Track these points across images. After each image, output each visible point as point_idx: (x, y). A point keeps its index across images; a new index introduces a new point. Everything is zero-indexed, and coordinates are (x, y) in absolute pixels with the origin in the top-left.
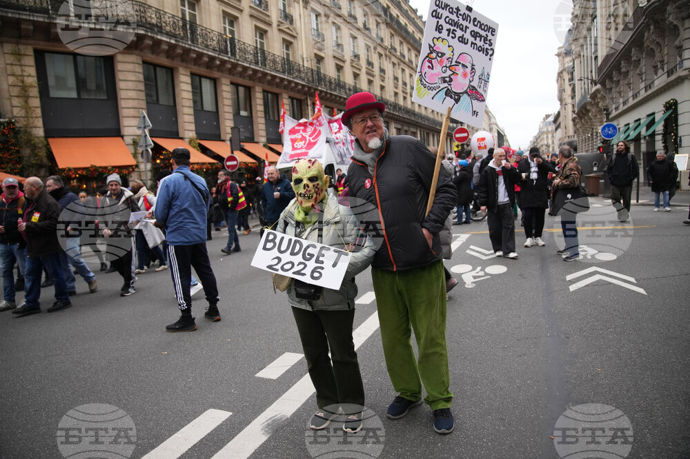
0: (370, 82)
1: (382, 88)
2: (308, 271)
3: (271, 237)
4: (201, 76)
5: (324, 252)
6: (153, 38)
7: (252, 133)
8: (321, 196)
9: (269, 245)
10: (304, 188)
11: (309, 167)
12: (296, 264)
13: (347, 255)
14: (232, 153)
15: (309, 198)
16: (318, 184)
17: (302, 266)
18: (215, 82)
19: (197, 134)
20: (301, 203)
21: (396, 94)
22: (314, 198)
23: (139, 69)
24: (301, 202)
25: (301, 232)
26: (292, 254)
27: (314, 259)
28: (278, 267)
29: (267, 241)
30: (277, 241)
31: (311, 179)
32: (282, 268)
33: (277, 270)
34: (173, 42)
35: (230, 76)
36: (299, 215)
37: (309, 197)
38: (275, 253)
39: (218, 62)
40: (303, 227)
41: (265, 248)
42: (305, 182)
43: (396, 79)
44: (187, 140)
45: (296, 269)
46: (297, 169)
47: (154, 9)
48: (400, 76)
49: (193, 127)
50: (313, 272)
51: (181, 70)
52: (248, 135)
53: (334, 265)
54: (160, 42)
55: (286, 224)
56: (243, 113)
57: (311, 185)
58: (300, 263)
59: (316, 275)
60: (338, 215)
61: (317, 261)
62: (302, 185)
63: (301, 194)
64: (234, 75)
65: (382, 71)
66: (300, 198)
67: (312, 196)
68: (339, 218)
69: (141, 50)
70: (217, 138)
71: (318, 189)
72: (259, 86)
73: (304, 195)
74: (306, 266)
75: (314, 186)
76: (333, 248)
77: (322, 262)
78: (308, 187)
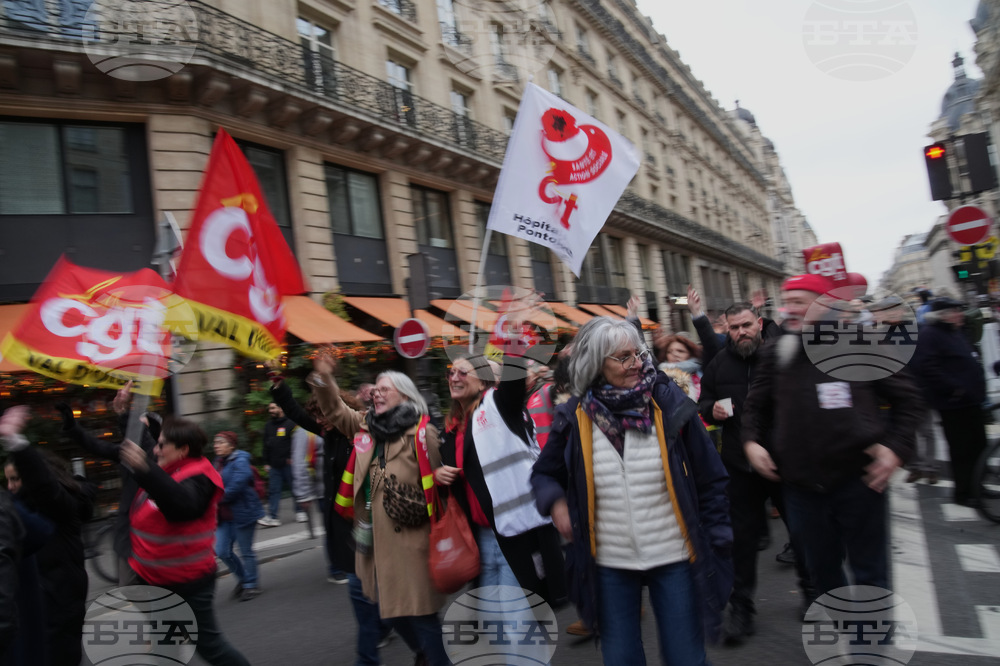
0: (654, 189)
1: (673, 199)
4: (347, 170)
6: (229, 75)
7: (456, 278)
14: (413, 316)
18: (376, 179)
19: (341, 283)
21: (694, 210)
23: (204, 145)
34: (277, 88)
35: (408, 169)
39: (379, 137)
43: (691, 185)
44: (318, 297)
47: (232, 20)
48: (695, 179)
49: (330, 269)
51: (302, 153)
52: (447, 284)
54: (249, 87)
56: (438, 242)
64: (414, 165)
65: (670, 171)
69: (207, 106)
70: (386, 291)
72: (464, 189)
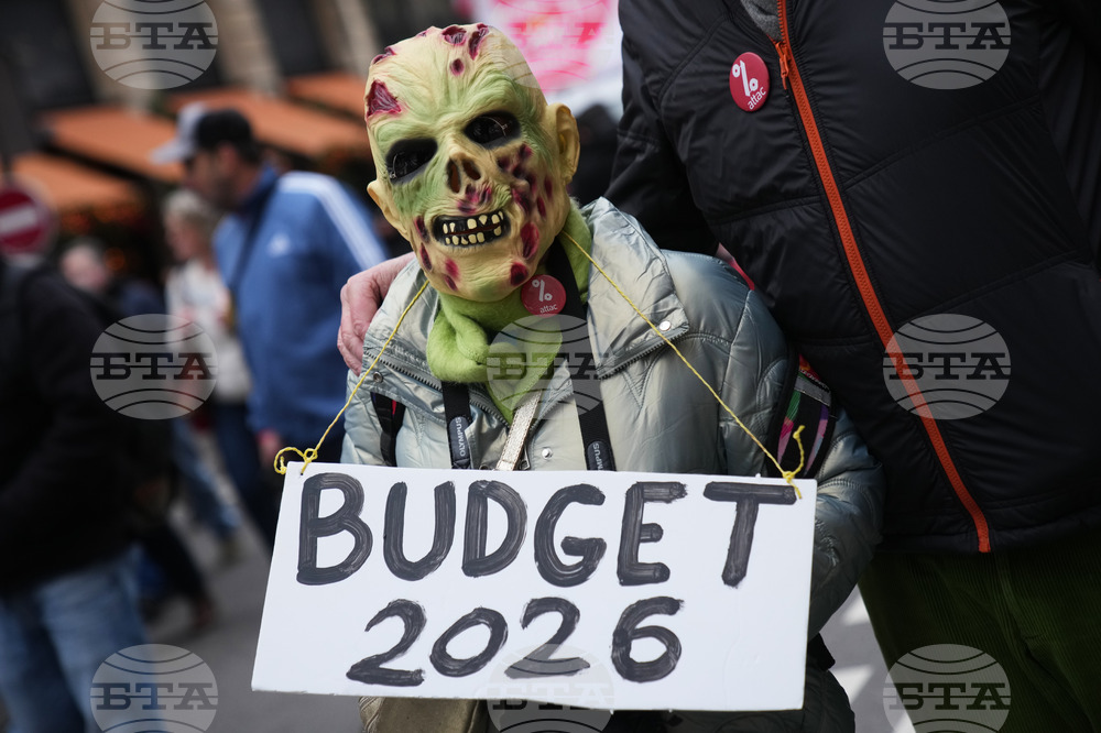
2: (593, 639)
3: (331, 502)
5: (652, 513)
8: (551, 215)
9: (334, 548)
10: (454, 184)
11: (457, 66)
12: (513, 618)
13: (786, 497)
15: (490, 237)
16: (523, 152)
17: (551, 622)
20: (451, 275)
22: (514, 231)
24: (451, 267)
25: (483, 442)
26: (478, 564)
27: (608, 564)
28: (418, 657)
29: (313, 527)
30: (373, 514)
31: (482, 128)
32: (441, 660)
33: (414, 678)
36: (452, 347)
37: (488, 231)
38: (376, 583)
40: (492, 409)
41: (310, 573)
42: (451, 147)
45: (523, 641)
46: (394, 88)
50: (624, 635)
53: (734, 573)
55: (390, 415)
57: (485, 160)
58: (536, 608)
59: (645, 650)
60: (671, 302)
61: (631, 572)
62: (436, 171)
63: (438, 223)
66: (439, 251)
67: (505, 224)
68: (678, 318)
71: (531, 179)
73: (461, 223)
74: (571, 615)
75: (502, 163)
76: (696, 483)
77: (661, 573)
78: (475, 174)
